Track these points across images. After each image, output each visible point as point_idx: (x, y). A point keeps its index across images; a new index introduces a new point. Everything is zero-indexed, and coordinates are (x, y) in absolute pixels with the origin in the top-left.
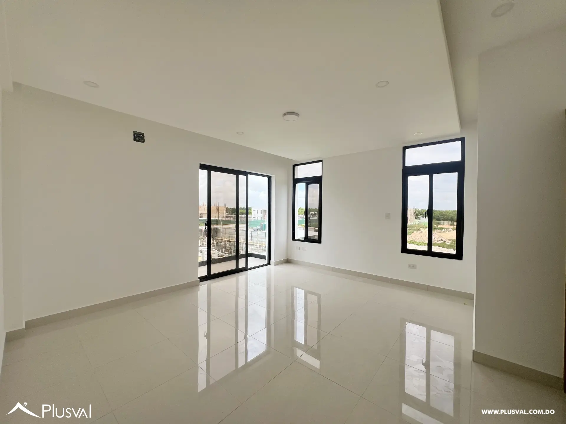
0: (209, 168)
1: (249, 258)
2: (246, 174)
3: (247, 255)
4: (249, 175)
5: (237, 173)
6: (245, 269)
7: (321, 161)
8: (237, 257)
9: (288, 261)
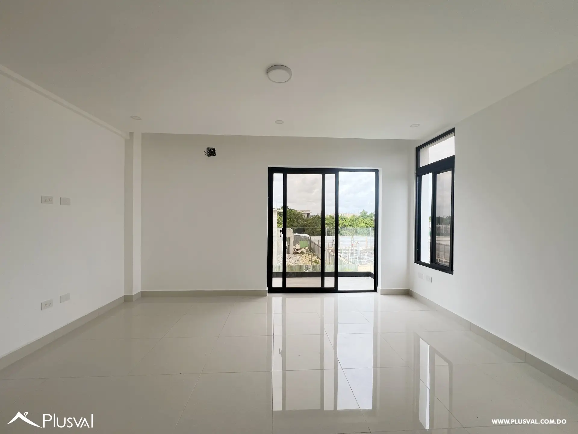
0: (285, 171)
1: (339, 278)
2: (335, 171)
3: (336, 274)
4: (339, 172)
5: (323, 172)
6: (334, 290)
7: (452, 131)
8: (323, 274)
9: (408, 293)
